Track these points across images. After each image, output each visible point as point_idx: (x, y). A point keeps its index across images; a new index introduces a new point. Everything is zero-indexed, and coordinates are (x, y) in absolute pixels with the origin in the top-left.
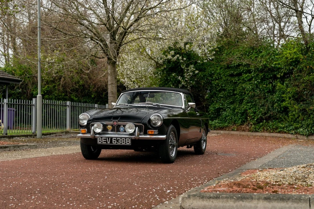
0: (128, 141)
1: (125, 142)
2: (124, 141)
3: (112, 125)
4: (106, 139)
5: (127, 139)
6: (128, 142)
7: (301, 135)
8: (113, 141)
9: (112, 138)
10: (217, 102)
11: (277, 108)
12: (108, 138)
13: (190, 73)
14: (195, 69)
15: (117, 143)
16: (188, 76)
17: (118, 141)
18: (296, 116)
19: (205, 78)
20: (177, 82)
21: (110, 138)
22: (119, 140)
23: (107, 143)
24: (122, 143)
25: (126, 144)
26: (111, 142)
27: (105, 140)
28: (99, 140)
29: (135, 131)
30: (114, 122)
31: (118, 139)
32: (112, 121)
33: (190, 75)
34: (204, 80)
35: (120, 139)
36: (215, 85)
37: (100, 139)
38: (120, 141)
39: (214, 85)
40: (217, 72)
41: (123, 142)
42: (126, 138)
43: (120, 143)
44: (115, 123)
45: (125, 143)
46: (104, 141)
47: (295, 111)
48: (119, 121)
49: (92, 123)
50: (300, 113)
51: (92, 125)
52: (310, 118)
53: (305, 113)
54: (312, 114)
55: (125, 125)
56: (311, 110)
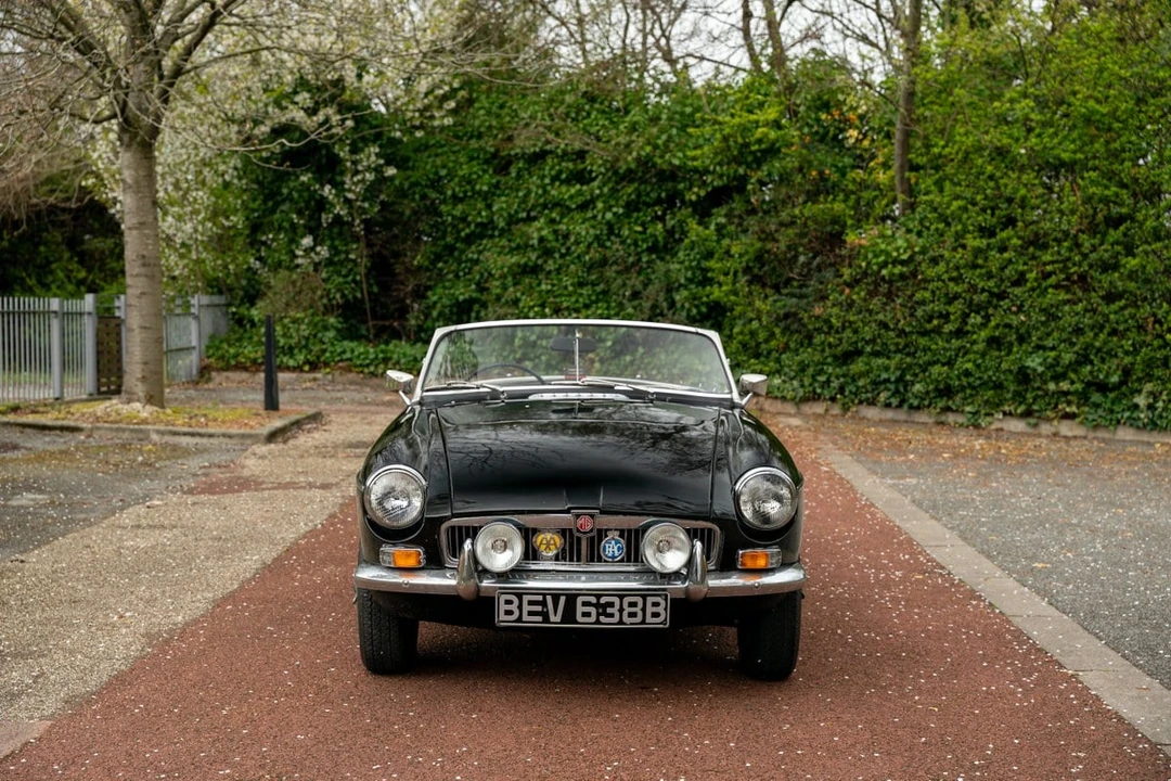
0: (655, 609)
1: (640, 614)
2: (638, 610)
3: (563, 532)
4: (544, 603)
5: (650, 600)
6: (656, 615)
7: (776, 398)
8: (580, 609)
9: (572, 597)
10: (457, 277)
11: (687, 305)
12: (556, 598)
13: (368, 175)
14: (382, 162)
15: (597, 622)
16: (356, 184)
17: (602, 609)
18: (762, 336)
19: (414, 193)
20: (313, 203)
21: (563, 599)
22: (612, 605)
23: (546, 619)
24: (626, 618)
25: (643, 622)
26: (569, 614)
27: (539, 608)
28: (503, 607)
29: (690, 563)
30: (578, 516)
31: (603, 600)
32: (568, 511)
33: (363, 181)
34: (413, 200)
35: (616, 600)
36: (454, 217)
37: (509, 602)
38: (614, 610)
39: (450, 219)
40: (461, 173)
41: (633, 615)
42: (644, 597)
43: (616, 619)
44: (586, 524)
45: (639, 619)
46: (531, 613)
47: (759, 319)
48: (602, 512)
49: (455, 521)
50: (777, 325)
51: (453, 528)
52: (810, 345)
53: (795, 326)
54: (819, 330)
55: (630, 531)
56: (817, 318)
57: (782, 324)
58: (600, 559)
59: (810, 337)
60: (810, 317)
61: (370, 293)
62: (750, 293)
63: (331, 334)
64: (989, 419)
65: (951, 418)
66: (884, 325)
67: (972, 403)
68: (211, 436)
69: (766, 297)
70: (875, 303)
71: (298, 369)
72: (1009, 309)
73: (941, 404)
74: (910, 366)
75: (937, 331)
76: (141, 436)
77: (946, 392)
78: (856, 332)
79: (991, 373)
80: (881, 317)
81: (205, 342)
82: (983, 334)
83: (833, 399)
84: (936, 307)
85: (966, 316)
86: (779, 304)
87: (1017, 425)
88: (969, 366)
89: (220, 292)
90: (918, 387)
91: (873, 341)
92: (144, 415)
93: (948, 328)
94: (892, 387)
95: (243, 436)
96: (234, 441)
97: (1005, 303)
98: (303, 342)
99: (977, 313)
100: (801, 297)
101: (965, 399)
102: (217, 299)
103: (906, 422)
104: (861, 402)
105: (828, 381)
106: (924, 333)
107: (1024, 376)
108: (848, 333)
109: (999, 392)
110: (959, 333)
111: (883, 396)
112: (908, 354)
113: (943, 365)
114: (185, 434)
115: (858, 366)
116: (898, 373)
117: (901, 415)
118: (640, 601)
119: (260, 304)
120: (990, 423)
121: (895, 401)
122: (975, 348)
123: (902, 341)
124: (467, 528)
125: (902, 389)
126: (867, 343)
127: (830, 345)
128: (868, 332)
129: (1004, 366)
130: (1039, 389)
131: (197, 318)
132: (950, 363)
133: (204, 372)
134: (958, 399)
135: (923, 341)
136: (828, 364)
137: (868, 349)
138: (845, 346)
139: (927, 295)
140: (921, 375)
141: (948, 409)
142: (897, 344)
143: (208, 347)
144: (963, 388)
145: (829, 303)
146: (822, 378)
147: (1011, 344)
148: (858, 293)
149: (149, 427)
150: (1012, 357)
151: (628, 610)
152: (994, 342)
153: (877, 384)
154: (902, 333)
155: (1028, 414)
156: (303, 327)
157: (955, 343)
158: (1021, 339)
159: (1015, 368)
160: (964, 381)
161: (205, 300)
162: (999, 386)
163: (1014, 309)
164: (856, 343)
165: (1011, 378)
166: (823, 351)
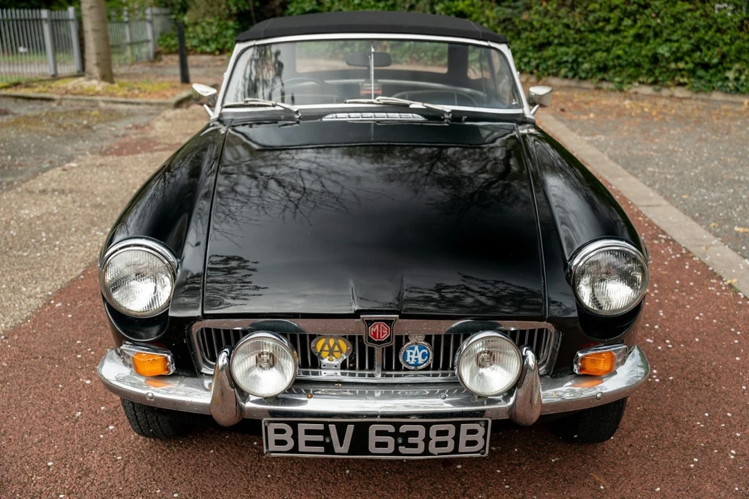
0: (471, 437)
1: (451, 443)
2: (449, 439)
3: (351, 339)
4: (326, 432)
5: (464, 428)
6: (472, 443)
8: (373, 439)
9: (362, 424)
12: (341, 425)
15: (396, 452)
17: (403, 438)
21: (350, 429)
22: (415, 434)
23: (329, 448)
24: (432, 448)
25: (455, 451)
26: (359, 443)
27: (320, 438)
28: (273, 437)
30: (369, 322)
31: (403, 429)
32: (355, 315)
35: (421, 428)
37: (280, 432)
38: (419, 440)
41: (442, 444)
42: (457, 423)
43: (420, 449)
44: (381, 331)
45: (449, 448)
46: (308, 443)
48: (402, 317)
49: (209, 323)
50: (499, 26)
51: (208, 330)
52: (519, 38)
53: (510, 27)
54: (525, 29)
55: (438, 337)
56: (525, 21)
57: (502, 25)
58: (399, 367)
59: (519, 34)
60: (520, 21)
61: (254, 7)
62: (482, 6)
63: (230, 32)
64: (629, 86)
65: (605, 85)
66: (567, 26)
67: (620, 76)
68: (138, 104)
69: (492, 9)
70: (562, 12)
71: (212, 53)
72: (651, 15)
73: (600, 76)
74: (582, 53)
75: (602, 30)
76: (93, 104)
77: (604, 69)
78: (548, 30)
79: (634, 57)
80: (565, 21)
81: (158, 36)
82: (632, 32)
83: (532, 73)
84: (603, 14)
85: (621, 20)
86: (500, 13)
87: (647, 90)
88: (620, 52)
89: (166, 6)
90: (586, 66)
91: (559, 36)
92: (99, 88)
93: (609, 27)
94: (569, 65)
95: (159, 104)
96: (154, 107)
97: (648, 12)
98: (214, 37)
99: (629, 17)
100: (515, 8)
101: (615, 73)
102: (164, 11)
103: (576, 87)
104: (549, 75)
105: (529, 63)
106: (592, 31)
107: (655, 59)
108: (543, 32)
109: (638, 69)
110: (616, 31)
111: (563, 71)
112: (582, 45)
113: (603, 51)
114: (122, 103)
115: (549, 52)
116: (574, 57)
117: (573, 83)
118: (452, 429)
119: (189, 13)
120: (629, 89)
121: (570, 74)
122: (626, 41)
123: (578, 36)
124: (227, 332)
125: (575, 67)
126: (556, 37)
127: (532, 39)
128: (556, 31)
129: (643, 52)
130: (664, 67)
131: (151, 22)
132: (608, 51)
133: (157, 55)
134: (611, 73)
135: (592, 36)
136: (530, 51)
137: (556, 41)
138: (541, 40)
139: (597, 6)
140: (588, 59)
141: (603, 80)
142: (574, 39)
143: (159, 41)
144: (614, 66)
145: (532, 12)
146: (525, 60)
147: (649, 39)
148: (551, 6)
149: (98, 98)
150: (649, 47)
151: (435, 439)
152: (638, 37)
153: (560, 64)
154: (578, 31)
155: (655, 83)
156: (214, 28)
157: (612, 37)
158: (656, 35)
159: (650, 54)
160: (616, 62)
161: (156, 10)
162: (638, 65)
163: (654, 15)
164: (548, 38)
165: (647, 60)
166: (527, 43)
